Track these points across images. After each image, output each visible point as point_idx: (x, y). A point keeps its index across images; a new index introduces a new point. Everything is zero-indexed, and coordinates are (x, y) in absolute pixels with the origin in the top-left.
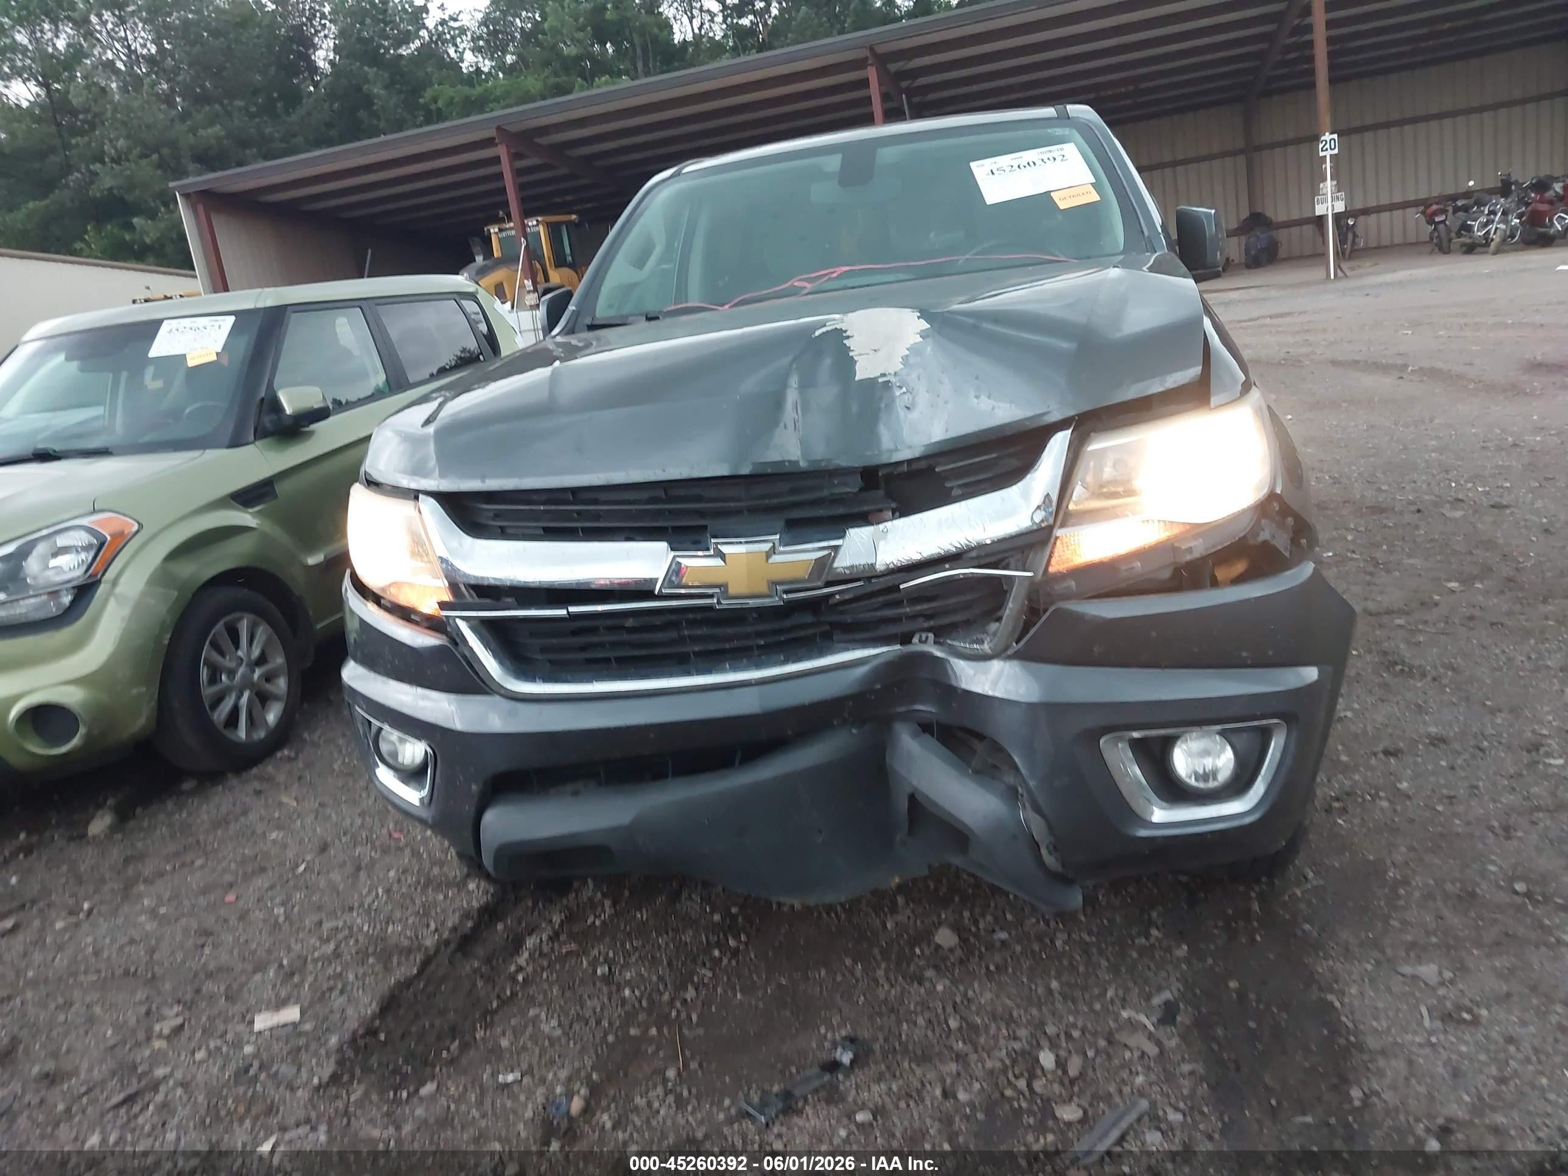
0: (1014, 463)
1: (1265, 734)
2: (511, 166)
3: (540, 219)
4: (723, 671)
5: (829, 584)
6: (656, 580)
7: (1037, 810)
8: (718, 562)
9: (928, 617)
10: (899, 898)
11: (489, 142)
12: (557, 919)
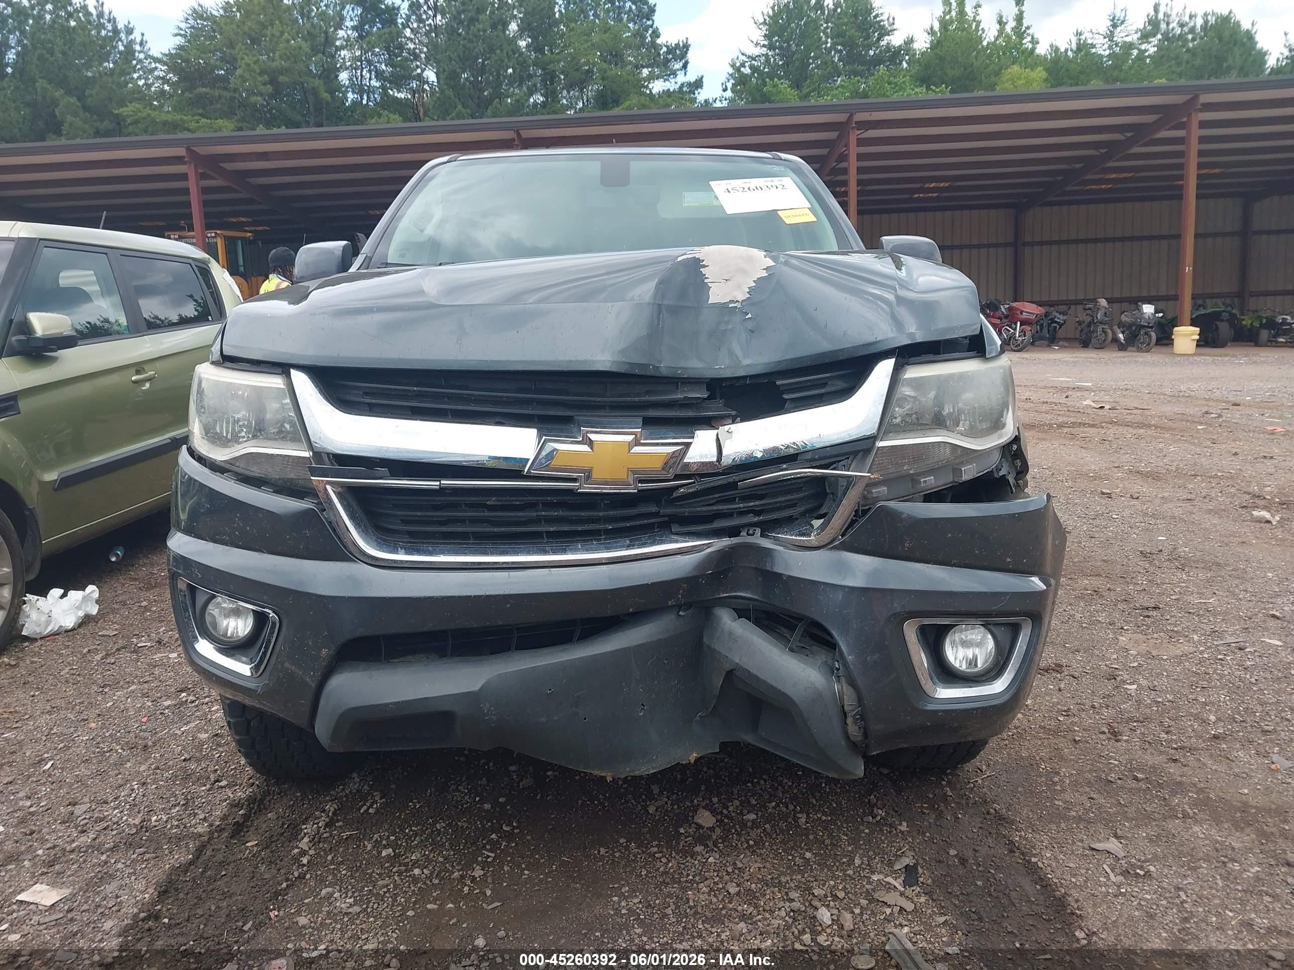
0: (840, 385)
1: (1015, 629)
2: (197, 185)
3: (218, 232)
4: (575, 551)
5: (677, 477)
6: (528, 460)
7: (852, 683)
8: (585, 448)
9: (758, 513)
10: (653, 787)
11: (179, 160)
12: (331, 807)
